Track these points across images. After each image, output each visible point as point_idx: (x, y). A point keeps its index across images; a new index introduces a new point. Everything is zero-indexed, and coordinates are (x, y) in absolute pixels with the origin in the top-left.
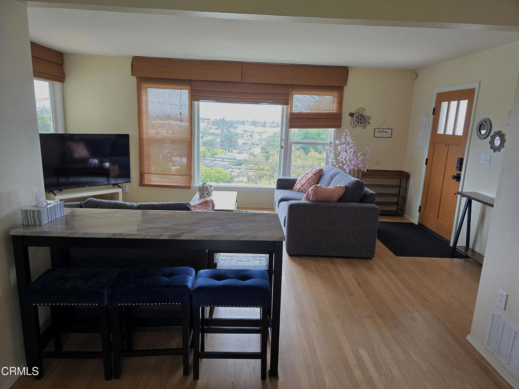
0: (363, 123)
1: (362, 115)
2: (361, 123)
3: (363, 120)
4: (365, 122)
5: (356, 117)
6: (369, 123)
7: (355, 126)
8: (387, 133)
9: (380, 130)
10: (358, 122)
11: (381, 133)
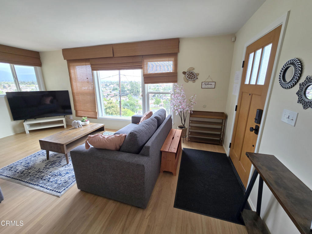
5: (188, 74)
8: (211, 85)
9: (206, 83)
10: (189, 78)
11: (207, 85)
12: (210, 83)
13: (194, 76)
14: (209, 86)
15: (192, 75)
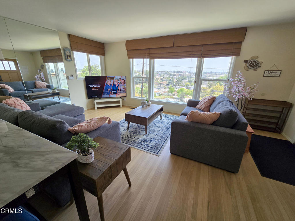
0: (255, 67)
1: (254, 61)
2: (253, 67)
3: (255, 65)
4: (257, 66)
5: (249, 63)
6: (260, 67)
7: (248, 69)
8: (276, 74)
9: (269, 71)
10: (251, 66)
11: (271, 74)
12: (274, 72)
13: (257, 64)
14: (273, 75)
15: (255, 63)
